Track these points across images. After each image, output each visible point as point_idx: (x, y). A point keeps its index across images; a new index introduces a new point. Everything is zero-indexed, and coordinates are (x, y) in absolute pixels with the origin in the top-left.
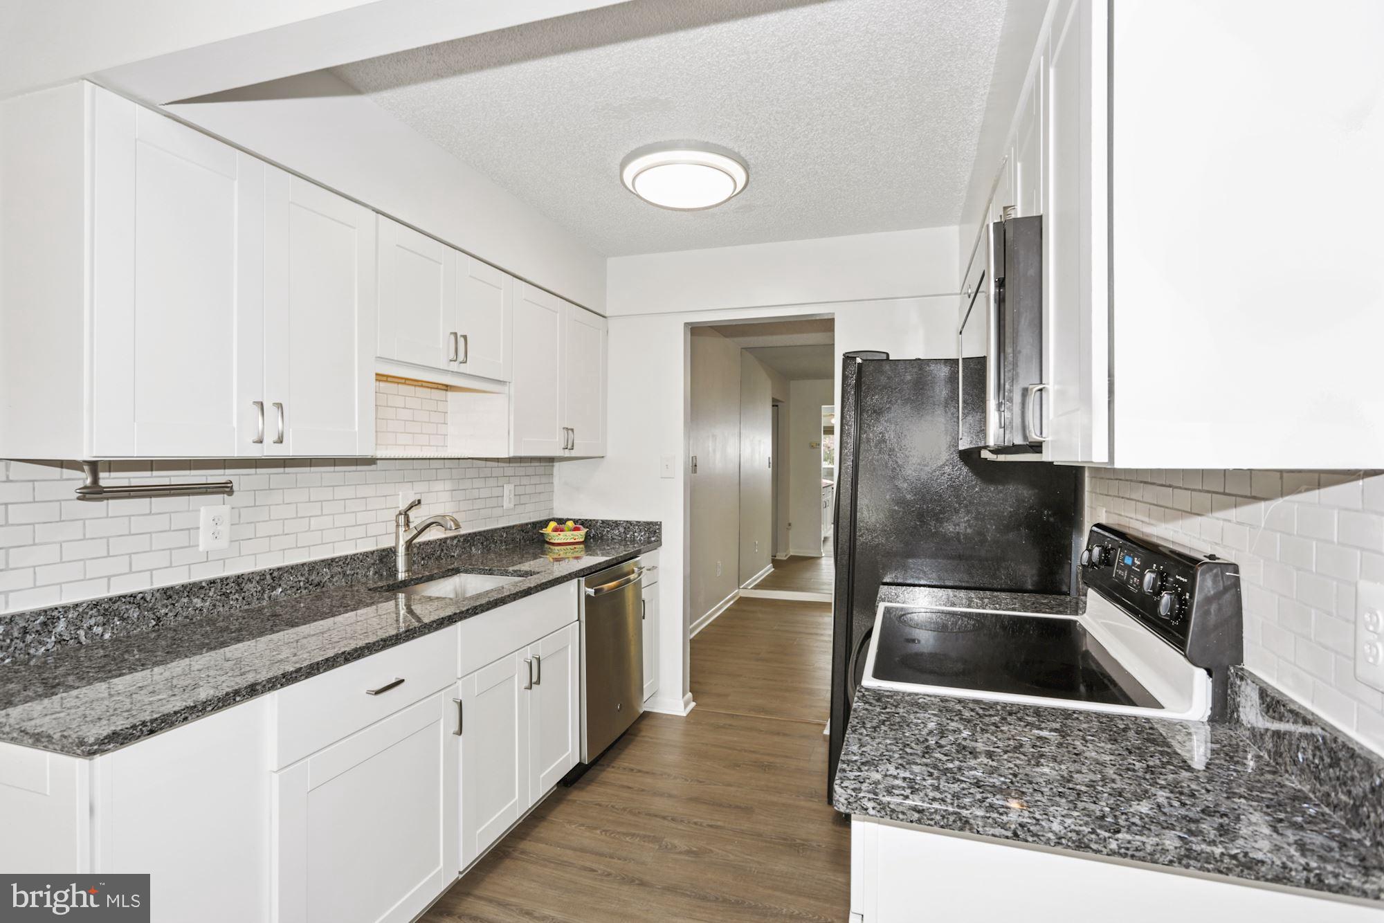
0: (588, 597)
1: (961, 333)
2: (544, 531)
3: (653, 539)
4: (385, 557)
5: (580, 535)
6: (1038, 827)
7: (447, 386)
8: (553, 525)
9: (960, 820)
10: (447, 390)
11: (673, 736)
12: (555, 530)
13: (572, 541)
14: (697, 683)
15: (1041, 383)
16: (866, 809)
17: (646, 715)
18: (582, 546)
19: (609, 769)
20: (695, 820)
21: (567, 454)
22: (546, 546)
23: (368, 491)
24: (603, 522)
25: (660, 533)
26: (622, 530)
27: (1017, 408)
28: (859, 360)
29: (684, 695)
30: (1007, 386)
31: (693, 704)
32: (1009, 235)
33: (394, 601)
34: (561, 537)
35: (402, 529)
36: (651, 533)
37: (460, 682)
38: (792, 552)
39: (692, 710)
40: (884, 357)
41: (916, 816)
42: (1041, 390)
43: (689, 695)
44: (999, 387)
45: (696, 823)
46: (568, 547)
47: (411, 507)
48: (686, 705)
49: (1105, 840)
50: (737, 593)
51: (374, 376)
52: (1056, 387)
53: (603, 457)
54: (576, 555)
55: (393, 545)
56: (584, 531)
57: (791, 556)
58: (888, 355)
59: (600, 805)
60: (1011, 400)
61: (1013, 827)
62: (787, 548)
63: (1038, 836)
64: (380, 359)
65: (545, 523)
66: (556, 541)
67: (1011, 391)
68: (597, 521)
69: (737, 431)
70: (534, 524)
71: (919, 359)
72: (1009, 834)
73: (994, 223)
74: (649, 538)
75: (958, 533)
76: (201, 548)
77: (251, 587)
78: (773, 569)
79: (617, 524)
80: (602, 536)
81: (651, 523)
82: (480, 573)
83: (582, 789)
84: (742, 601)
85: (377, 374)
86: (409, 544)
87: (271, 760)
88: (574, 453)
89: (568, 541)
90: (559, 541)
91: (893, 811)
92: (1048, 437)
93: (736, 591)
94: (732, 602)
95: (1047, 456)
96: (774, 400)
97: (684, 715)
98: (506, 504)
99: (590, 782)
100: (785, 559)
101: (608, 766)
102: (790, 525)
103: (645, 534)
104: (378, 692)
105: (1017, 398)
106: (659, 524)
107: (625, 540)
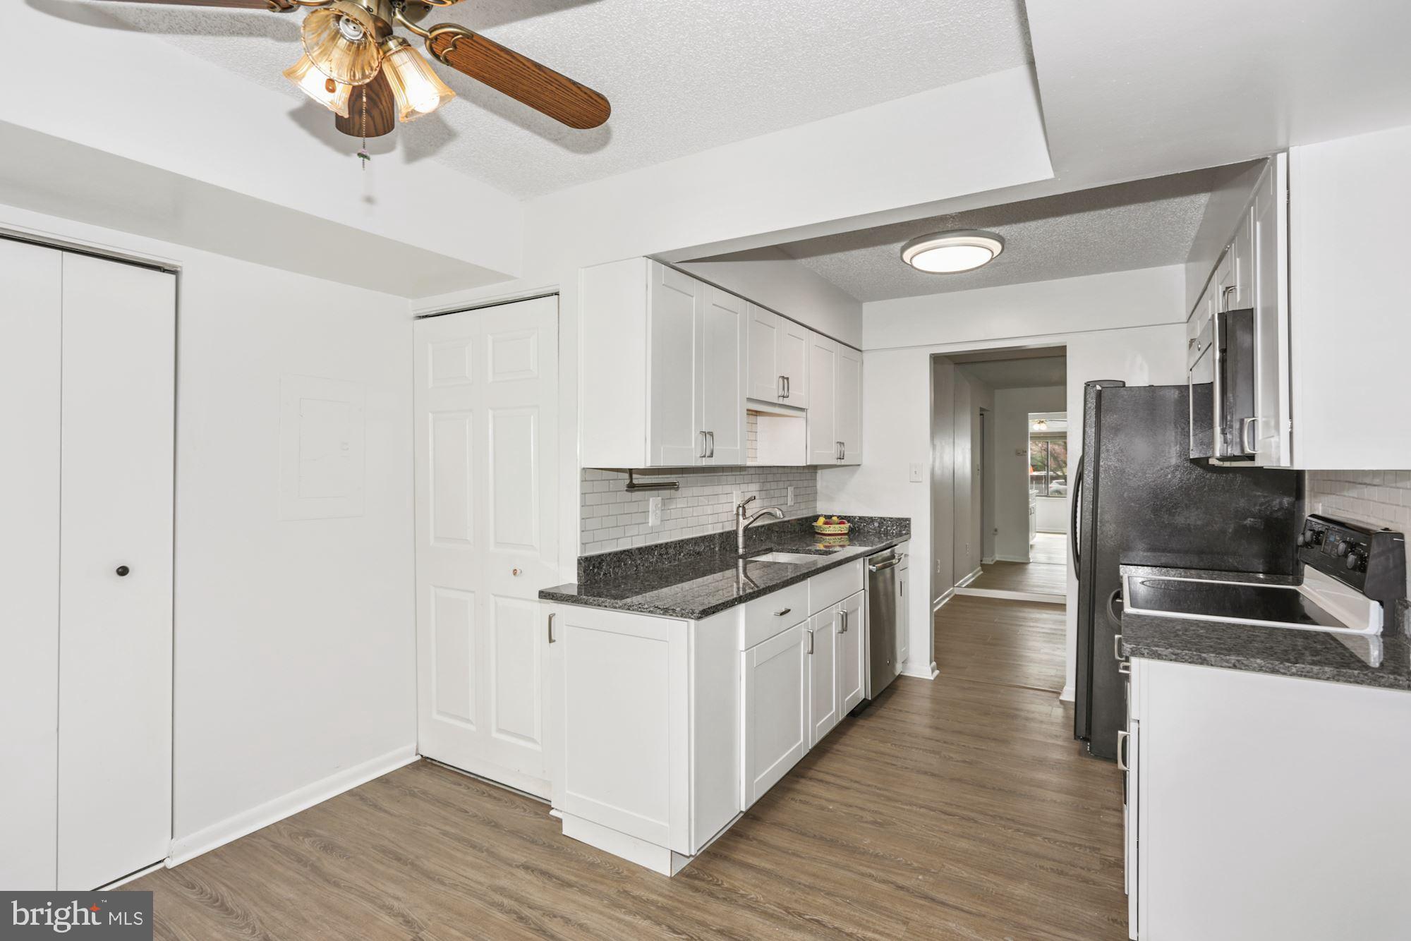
0: (870, 571)
1: (1191, 370)
2: (814, 524)
3: (904, 532)
4: (729, 537)
5: (845, 527)
6: (1248, 661)
7: (756, 412)
8: (822, 520)
9: (1201, 658)
10: (757, 416)
11: (926, 691)
12: (826, 523)
13: (840, 532)
14: (939, 655)
15: (1254, 416)
16: (1143, 654)
17: (900, 676)
18: (846, 537)
19: (883, 709)
20: (963, 744)
21: (839, 462)
22: (817, 536)
23: (718, 489)
24: (860, 518)
25: (909, 527)
26: (876, 524)
27: (1236, 433)
28: (1098, 387)
29: (931, 662)
30: (1229, 418)
31: (937, 672)
32: (1230, 321)
33: (734, 570)
34: (831, 529)
35: (741, 518)
36: (903, 526)
37: (809, 619)
38: (998, 557)
39: (937, 676)
40: (1121, 384)
41: (1174, 657)
42: (1254, 421)
43: (934, 663)
44: (1223, 417)
45: (964, 746)
46: (837, 537)
47: (748, 501)
48: (933, 671)
49: (1289, 667)
50: (953, 591)
51: (746, 412)
52: (1264, 419)
53: (859, 465)
54: (841, 544)
55: (735, 528)
56: (847, 525)
57: (997, 561)
58: (1124, 383)
59: (884, 730)
60: (1231, 427)
61: (1233, 661)
62: (993, 553)
63: (1247, 666)
64: (749, 400)
65: (816, 518)
66: (827, 532)
67: (1231, 421)
68: (855, 518)
69: (951, 440)
70: (807, 519)
71: (1153, 386)
72: (1231, 665)
73: (1219, 314)
74: (900, 531)
75: (1189, 524)
76: (650, 525)
77: (671, 551)
78: (982, 572)
79: (872, 520)
80: (859, 529)
81: (902, 519)
82: (789, 552)
83: (865, 719)
84: (957, 598)
85: (748, 410)
86: (746, 529)
87: (742, 645)
88: (843, 462)
89: (836, 532)
90: (829, 532)
91: (1160, 655)
92: (1259, 451)
93: (951, 589)
94: (948, 599)
95: (1258, 463)
96: (982, 409)
97: (932, 679)
98: (790, 503)
99: (870, 715)
100: (992, 563)
101: (881, 707)
102: (996, 530)
103: (897, 528)
104: (782, 614)
105: (1236, 425)
106: (909, 520)
107: (879, 533)
